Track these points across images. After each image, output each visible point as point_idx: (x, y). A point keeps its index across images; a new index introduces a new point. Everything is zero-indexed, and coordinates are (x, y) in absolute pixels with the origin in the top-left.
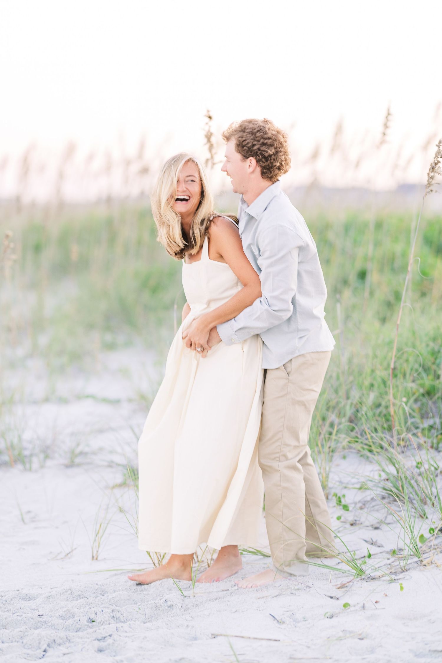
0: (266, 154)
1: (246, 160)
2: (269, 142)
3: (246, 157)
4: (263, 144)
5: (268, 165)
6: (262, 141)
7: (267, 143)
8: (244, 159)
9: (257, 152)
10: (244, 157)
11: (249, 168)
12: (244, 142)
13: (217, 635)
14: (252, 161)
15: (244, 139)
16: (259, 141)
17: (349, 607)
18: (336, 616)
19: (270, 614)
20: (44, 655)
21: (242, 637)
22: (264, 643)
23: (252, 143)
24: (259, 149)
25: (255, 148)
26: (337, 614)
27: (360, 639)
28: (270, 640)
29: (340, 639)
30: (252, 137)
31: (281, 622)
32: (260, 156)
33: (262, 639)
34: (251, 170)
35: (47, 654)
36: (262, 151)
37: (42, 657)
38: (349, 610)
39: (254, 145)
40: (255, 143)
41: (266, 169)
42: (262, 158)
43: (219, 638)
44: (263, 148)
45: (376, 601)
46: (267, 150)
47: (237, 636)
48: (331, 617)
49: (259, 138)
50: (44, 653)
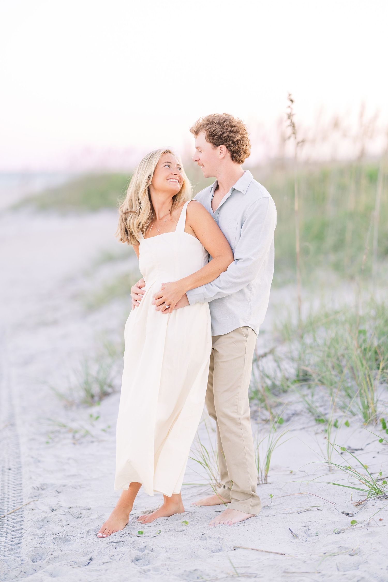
0: (235, 140)
1: (217, 147)
2: (235, 129)
3: (216, 145)
4: (231, 132)
5: (237, 149)
6: (229, 129)
7: (233, 130)
8: (215, 147)
9: (226, 139)
10: (215, 145)
11: (220, 155)
12: (215, 132)
13: (238, 548)
14: (223, 147)
15: (214, 129)
16: (227, 129)
17: (355, 524)
18: (343, 532)
19: (289, 529)
20: (89, 563)
21: (257, 550)
22: (272, 556)
23: (222, 131)
24: (228, 136)
25: (225, 135)
26: (345, 530)
27: (350, 555)
28: (278, 553)
29: (333, 555)
30: (220, 127)
31: (296, 536)
32: (230, 142)
33: (272, 553)
34: (222, 156)
35: (92, 562)
36: (231, 137)
37: (87, 565)
38: (355, 527)
39: (223, 133)
40: (224, 131)
41: (235, 153)
42: (232, 143)
43: (238, 551)
44: (231, 135)
45: (380, 519)
46: (234, 136)
47: (253, 549)
48: (338, 533)
49: (227, 127)
50: (89, 561)
